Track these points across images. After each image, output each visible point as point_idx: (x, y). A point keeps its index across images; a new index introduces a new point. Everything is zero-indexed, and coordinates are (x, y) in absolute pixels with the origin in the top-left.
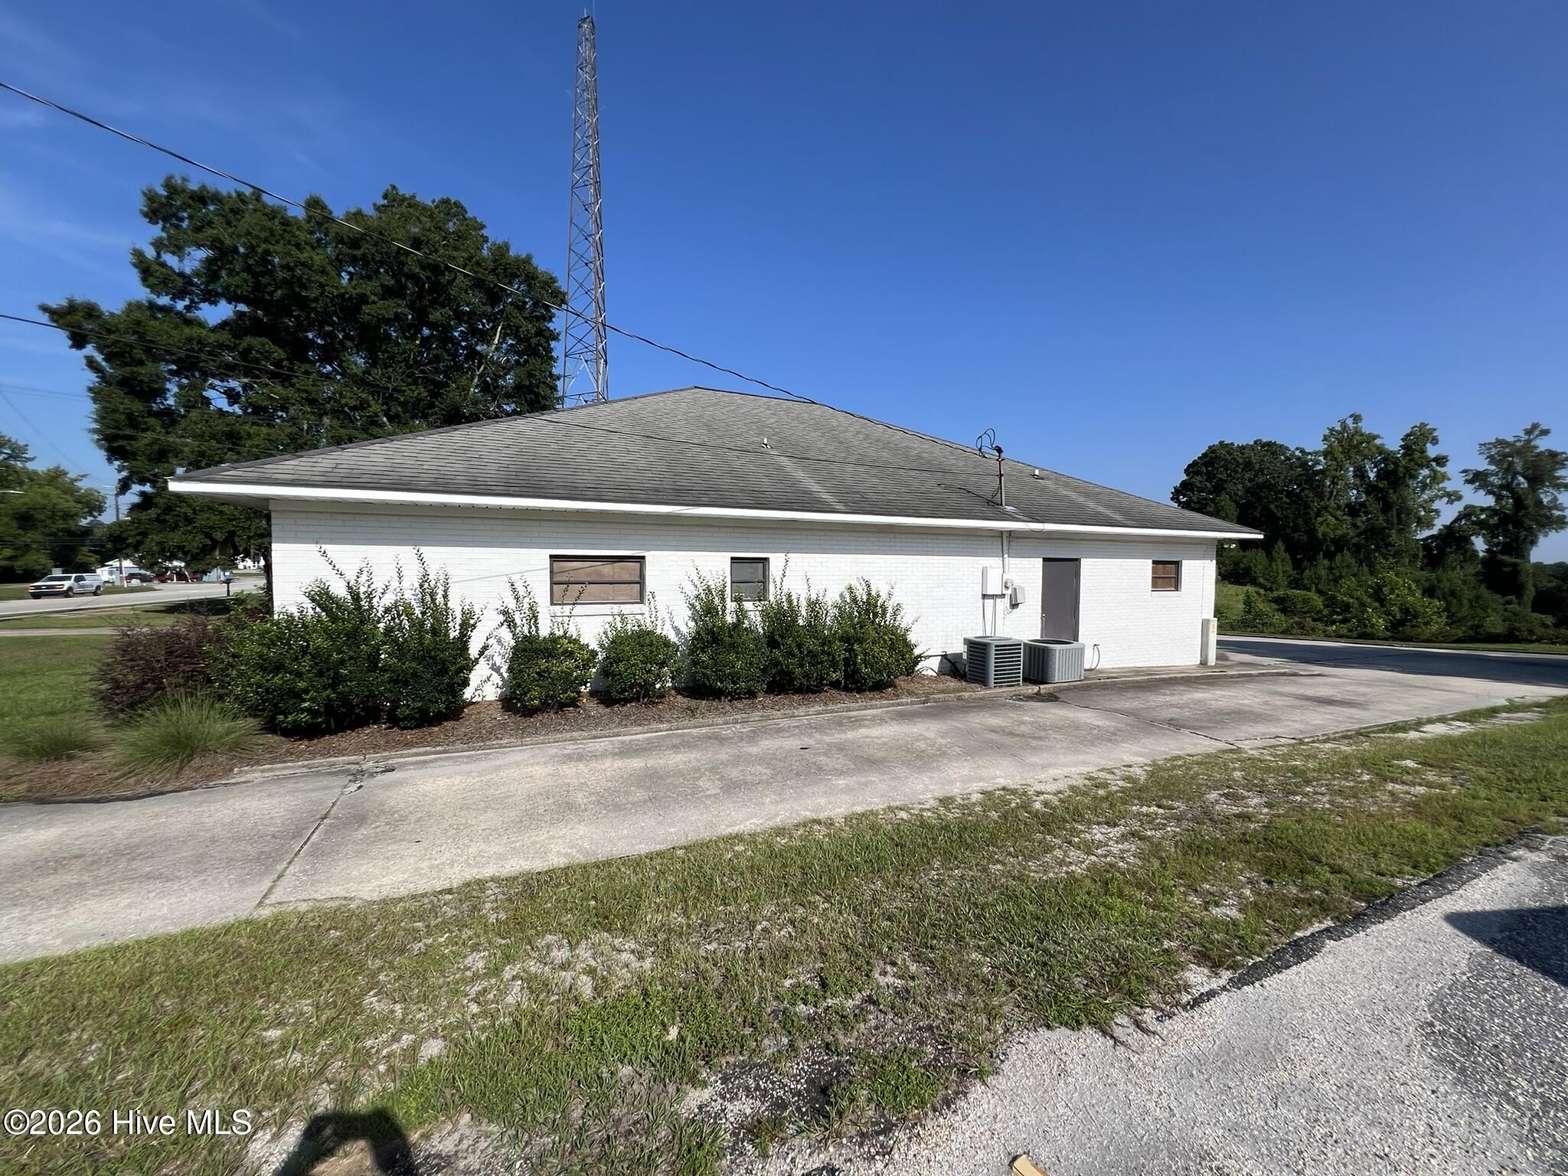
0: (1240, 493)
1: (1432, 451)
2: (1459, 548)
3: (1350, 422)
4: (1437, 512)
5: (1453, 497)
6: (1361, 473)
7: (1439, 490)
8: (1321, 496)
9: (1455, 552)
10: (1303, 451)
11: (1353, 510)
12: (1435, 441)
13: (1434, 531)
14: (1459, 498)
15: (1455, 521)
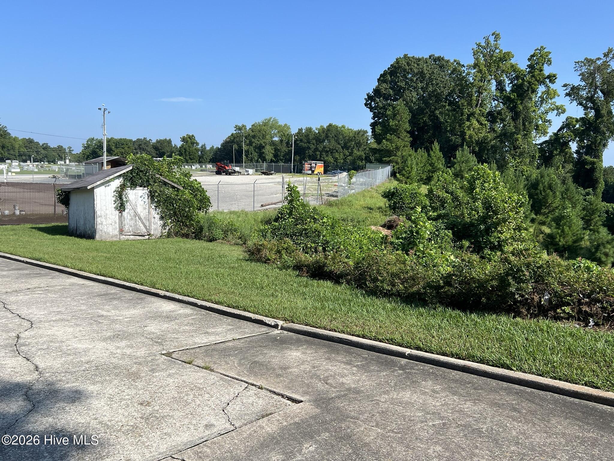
0: (414, 100)
1: (547, 70)
2: (562, 151)
3: (492, 39)
4: (549, 121)
5: (560, 110)
6: (500, 86)
7: (552, 104)
8: (470, 104)
9: (559, 154)
10: (458, 63)
11: (493, 117)
12: (549, 62)
13: (547, 138)
14: (564, 111)
15: (559, 130)
